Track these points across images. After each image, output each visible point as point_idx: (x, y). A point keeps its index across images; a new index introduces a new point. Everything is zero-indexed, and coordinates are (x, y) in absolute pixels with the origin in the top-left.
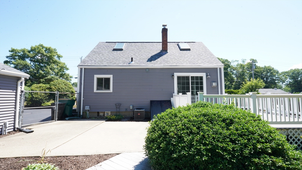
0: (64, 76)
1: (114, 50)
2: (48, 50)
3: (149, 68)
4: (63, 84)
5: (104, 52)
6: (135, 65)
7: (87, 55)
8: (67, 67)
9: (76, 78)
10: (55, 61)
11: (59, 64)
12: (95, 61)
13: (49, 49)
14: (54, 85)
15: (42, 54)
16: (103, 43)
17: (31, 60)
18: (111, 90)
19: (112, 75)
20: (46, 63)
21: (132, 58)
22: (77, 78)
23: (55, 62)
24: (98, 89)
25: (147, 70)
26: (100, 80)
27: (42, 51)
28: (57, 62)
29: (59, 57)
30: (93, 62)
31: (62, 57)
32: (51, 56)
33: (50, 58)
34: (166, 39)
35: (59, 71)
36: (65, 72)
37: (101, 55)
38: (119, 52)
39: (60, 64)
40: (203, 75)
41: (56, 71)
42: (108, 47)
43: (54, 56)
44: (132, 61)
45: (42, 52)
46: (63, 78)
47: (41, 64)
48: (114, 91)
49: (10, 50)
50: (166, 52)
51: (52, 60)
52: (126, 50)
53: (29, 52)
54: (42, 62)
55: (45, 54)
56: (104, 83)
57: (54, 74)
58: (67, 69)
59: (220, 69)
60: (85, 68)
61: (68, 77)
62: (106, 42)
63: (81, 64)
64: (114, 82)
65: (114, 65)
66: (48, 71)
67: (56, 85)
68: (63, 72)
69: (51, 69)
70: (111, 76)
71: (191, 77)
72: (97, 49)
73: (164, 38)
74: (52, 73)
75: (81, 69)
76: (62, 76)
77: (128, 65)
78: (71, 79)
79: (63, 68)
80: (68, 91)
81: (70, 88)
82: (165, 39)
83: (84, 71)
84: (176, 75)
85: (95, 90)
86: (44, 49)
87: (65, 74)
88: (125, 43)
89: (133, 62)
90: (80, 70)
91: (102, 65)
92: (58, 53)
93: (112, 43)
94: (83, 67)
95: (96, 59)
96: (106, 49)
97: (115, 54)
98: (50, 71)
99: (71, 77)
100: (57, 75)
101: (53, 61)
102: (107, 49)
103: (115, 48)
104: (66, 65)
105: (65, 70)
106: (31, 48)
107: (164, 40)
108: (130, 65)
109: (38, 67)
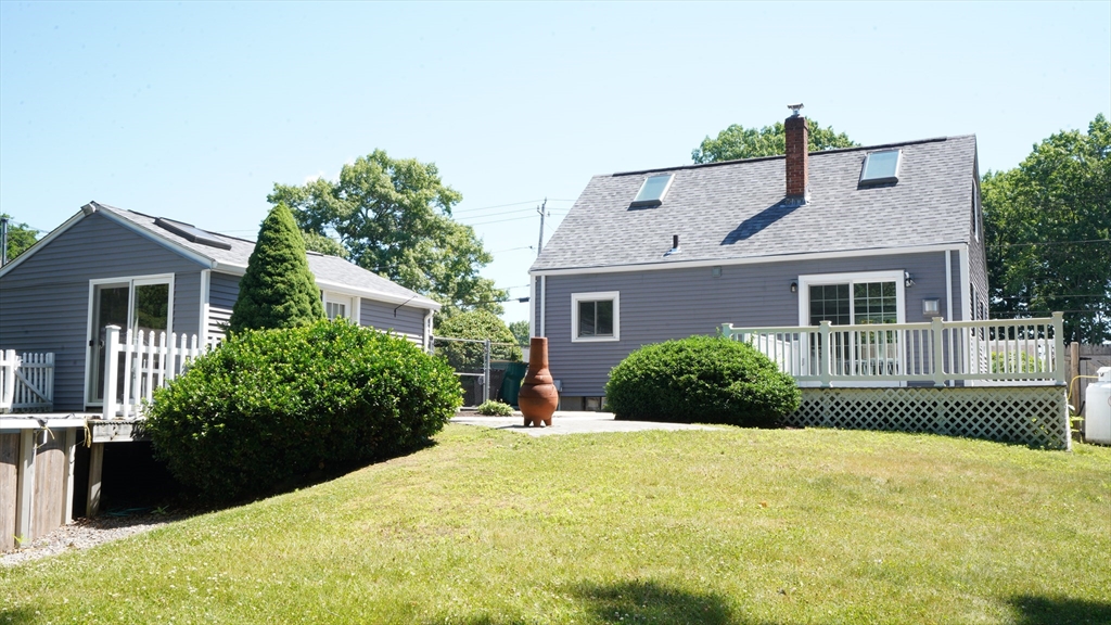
0: (471, 295)
1: (635, 206)
2: (408, 177)
3: (720, 266)
4: (484, 327)
5: (602, 215)
6: (682, 258)
7: (553, 233)
8: (485, 250)
9: (522, 300)
10: (431, 226)
11: (448, 238)
12: (574, 253)
13: (409, 170)
14: (454, 331)
15: (385, 198)
16: (605, 180)
17: (341, 231)
18: (616, 336)
19: (618, 293)
20: (399, 237)
21: (676, 238)
22: (526, 300)
23: (431, 229)
24: (580, 335)
25: (717, 272)
26: (585, 307)
27: (382, 186)
28: (439, 228)
29: (446, 200)
30: (568, 255)
31: (458, 198)
32: (417, 204)
33: (414, 212)
34: (798, 155)
35: (451, 269)
36: (476, 274)
37: (592, 228)
38: (647, 212)
39: (451, 234)
40: (897, 277)
41: (441, 269)
42: (618, 196)
43: (428, 199)
44: (675, 246)
45: (383, 190)
46: (468, 303)
47: (379, 243)
48: (624, 338)
49: (273, 193)
50: (799, 202)
51: (420, 218)
52: (674, 204)
53: (336, 193)
54: (386, 235)
55: (394, 195)
56: (596, 317)
57: (432, 283)
58: (485, 259)
59: (955, 255)
60: (546, 277)
61: (487, 297)
62: (615, 175)
63: (537, 267)
64: (623, 310)
65: (624, 262)
66: (412, 274)
67: (461, 331)
68: (468, 271)
69: (420, 263)
70: (614, 296)
71: (855, 285)
72: (584, 208)
73: (792, 152)
74: (424, 283)
75: (538, 279)
76: (463, 291)
77: (662, 259)
78: (503, 304)
79: (467, 254)
80: (500, 353)
81: (505, 341)
82: (794, 157)
83: (546, 285)
84: (806, 281)
85: (575, 338)
86: (390, 172)
87: (475, 282)
88: (674, 174)
89: (679, 248)
90: (534, 281)
91: (591, 265)
92: (444, 185)
93: (633, 176)
94: (543, 274)
95: (577, 244)
96: (611, 205)
97: (635, 221)
98: (418, 271)
99: (502, 297)
100: (445, 290)
101: (424, 222)
102: (614, 203)
103: (635, 200)
104: (478, 238)
105: (474, 266)
106: (343, 176)
107: (793, 161)
108: (668, 258)
109: (370, 258)
